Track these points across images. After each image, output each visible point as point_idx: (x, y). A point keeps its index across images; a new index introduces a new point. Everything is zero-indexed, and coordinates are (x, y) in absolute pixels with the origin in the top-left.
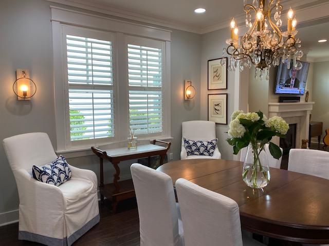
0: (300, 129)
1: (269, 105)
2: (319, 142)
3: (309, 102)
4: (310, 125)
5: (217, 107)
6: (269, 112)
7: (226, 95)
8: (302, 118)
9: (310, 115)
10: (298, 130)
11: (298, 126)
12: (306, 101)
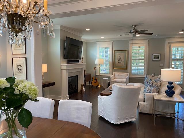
0: (80, 78)
1: (61, 65)
2: (90, 84)
3: (84, 63)
4: (85, 76)
5: (19, 67)
6: (61, 70)
7: (25, 59)
8: (80, 72)
9: (85, 70)
10: (79, 79)
11: (79, 77)
12: (82, 63)
